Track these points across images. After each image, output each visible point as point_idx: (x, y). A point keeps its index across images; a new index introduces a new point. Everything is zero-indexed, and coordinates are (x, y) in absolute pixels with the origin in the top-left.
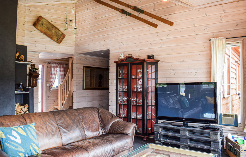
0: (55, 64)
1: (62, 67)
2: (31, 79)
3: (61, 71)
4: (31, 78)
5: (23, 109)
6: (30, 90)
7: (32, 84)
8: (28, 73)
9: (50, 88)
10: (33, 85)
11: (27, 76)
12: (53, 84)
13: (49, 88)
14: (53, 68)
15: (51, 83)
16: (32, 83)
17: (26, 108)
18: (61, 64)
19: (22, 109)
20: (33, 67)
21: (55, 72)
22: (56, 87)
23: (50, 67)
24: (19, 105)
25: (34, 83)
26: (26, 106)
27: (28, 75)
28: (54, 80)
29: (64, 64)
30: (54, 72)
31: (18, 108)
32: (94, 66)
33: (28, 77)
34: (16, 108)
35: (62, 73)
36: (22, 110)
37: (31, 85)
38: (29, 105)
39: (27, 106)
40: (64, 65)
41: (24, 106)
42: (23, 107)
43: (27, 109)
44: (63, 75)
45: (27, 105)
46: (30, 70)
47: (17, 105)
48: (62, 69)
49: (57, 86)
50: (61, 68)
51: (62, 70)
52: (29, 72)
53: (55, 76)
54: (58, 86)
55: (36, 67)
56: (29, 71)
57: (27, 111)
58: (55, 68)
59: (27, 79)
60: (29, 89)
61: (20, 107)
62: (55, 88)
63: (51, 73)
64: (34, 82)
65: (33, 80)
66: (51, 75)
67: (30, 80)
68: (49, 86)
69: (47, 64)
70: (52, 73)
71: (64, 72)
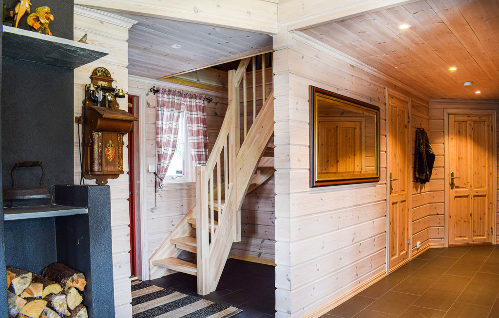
0: (174, 95)
1: (194, 108)
2: (92, 139)
3: (190, 120)
4: (96, 135)
5: (57, 301)
6: (91, 193)
7: (101, 164)
8: (78, 111)
9: (158, 179)
10: (105, 169)
11: (75, 125)
12: (168, 166)
13: (154, 180)
14: (165, 109)
15: (162, 161)
16: (100, 157)
17: (73, 291)
18: (191, 97)
19: (50, 305)
20: (100, 83)
21: (174, 124)
22: (174, 174)
23: (158, 106)
24: (35, 280)
25: (111, 158)
26: (75, 284)
27: (78, 120)
28: (170, 149)
29: (200, 99)
30: (171, 122)
31: (29, 300)
32: (338, 89)
33: (77, 130)
34: (19, 301)
35: (195, 127)
36: (53, 309)
37: (96, 168)
38: (87, 276)
39: (78, 281)
40: (202, 102)
41: (63, 286)
42: (55, 288)
43: (80, 299)
44: (198, 135)
45: (75, 276)
46: (89, 96)
47: (21, 283)
48: (195, 114)
49: (178, 172)
50: (191, 110)
51: (196, 116)
52: (84, 108)
53: (172, 136)
54: (181, 172)
55: (114, 85)
56: (84, 103)
57: (77, 309)
58: (173, 109)
59: (76, 140)
60: (86, 188)
61: (39, 291)
62: (173, 178)
63: (160, 126)
64: (110, 152)
65: (104, 146)
66: (162, 133)
67: (87, 145)
68: (155, 173)
69: (147, 95)
70: (164, 126)
71: (200, 125)
